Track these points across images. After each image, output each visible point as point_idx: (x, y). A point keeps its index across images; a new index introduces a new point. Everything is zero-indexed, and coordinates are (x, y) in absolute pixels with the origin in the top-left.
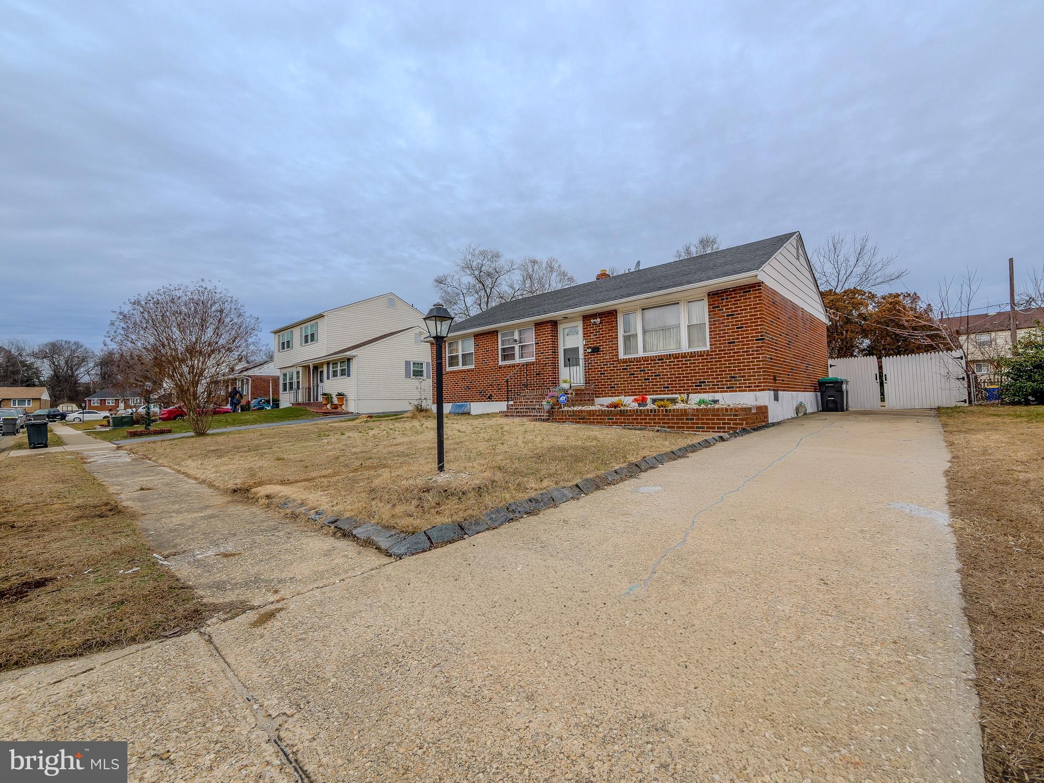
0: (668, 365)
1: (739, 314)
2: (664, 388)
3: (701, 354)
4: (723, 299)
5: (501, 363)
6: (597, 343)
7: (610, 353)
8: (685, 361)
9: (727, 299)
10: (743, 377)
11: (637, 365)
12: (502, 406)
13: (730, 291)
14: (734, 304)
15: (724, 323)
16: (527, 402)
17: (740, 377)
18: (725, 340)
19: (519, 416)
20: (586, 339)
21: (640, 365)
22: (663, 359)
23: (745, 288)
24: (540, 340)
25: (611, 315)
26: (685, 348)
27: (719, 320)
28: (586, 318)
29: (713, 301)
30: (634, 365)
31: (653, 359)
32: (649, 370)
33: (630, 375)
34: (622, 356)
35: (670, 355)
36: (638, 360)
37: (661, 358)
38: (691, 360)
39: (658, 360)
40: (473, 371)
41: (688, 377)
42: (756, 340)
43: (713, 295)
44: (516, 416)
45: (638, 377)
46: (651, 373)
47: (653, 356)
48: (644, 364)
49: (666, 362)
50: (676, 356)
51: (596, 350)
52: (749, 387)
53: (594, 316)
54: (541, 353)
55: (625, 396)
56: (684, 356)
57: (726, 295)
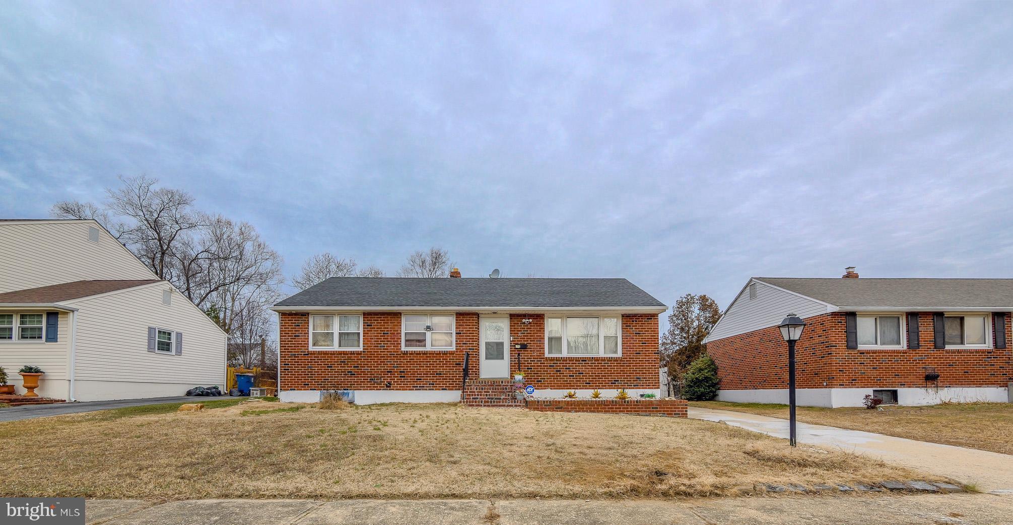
0: (590, 366)
1: (643, 334)
2: (586, 383)
3: (616, 360)
4: (633, 321)
5: (404, 348)
6: (524, 341)
7: (538, 351)
8: (604, 363)
9: (636, 321)
10: (645, 378)
11: (563, 363)
12: (454, 396)
13: (639, 316)
14: (641, 326)
15: (633, 338)
16: (480, 392)
17: (643, 378)
18: (634, 351)
19: (489, 406)
20: (513, 336)
21: (566, 363)
22: (586, 361)
23: (649, 316)
24: (462, 331)
25: (539, 318)
26: (602, 354)
27: (630, 336)
28: (512, 316)
29: (626, 321)
30: (560, 363)
31: (577, 359)
32: (574, 368)
33: (556, 371)
34: (547, 355)
35: (592, 358)
36: (564, 359)
37: (584, 360)
38: (608, 363)
39: (582, 361)
40: (361, 354)
41: (606, 376)
42: (654, 353)
43: (626, 316)
44: (485, 406)
45: (564, 373)
46: (576, 371)
47: (578, 358)
48: (569, 363)
49: (589, 363)
50: (597, 359)
51: (524, 347)
52: (649, 386)
53: (524, 316)
54: (463, 344)
55: (551, 389)
56: (603, 359)
57: (636, 319)
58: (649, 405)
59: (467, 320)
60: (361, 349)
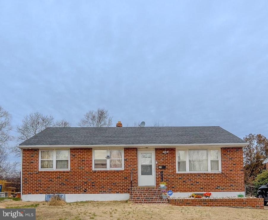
0: (203, 178)
1: (234, 159)
2: (201, 189)
3: (218, 174)
4: (228, 152)
5: (94, 169)
6: (164, 164)
7: (172, 170)
8: (211, 177)
9: (229, 152)
10: (235, 185)
11: (187, 177)
12: (125, 196)
13: (231, 149)
14: (232, 154)
15: (228, 162)
16: (141, 194)
17: (234, 185)
18: (228, 169)
19: (146, 203)
20: (157, 161)
21: (189, 177)
22: (200, 175)
23: (237, 149)
24: (128, 158)
25: (172, 150)
26: (210, 171)
27: (226, 160)
28: (157, 150)
29: (224, 152)
30: (185, 177)
31: (195, 174)
32: (193, 180)
33: (183, 181)
34: (177, 172)
35: (204, 173)
36: (188, 175)
37: (199, 175)
38: (214, 177)
39: (198, 175)
40: (69, 173)
41: (212, 184)
42: (241, 170)
43: (224, 149)
44: (144, 203)
45: (187, 183)
46: (194, 181)
47: (196, 173)
48: (191, 177)
49: (202, 177)
50: (207, 174)
51: (164, 167)
52: (238, 189)
53: (163, 149)
54: (129, 166)
55: (180, 192)
56: (211, 174)
57: (229, 150)
58: (241, 201)
59: (130, 152)
60: (69, 169)
